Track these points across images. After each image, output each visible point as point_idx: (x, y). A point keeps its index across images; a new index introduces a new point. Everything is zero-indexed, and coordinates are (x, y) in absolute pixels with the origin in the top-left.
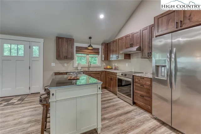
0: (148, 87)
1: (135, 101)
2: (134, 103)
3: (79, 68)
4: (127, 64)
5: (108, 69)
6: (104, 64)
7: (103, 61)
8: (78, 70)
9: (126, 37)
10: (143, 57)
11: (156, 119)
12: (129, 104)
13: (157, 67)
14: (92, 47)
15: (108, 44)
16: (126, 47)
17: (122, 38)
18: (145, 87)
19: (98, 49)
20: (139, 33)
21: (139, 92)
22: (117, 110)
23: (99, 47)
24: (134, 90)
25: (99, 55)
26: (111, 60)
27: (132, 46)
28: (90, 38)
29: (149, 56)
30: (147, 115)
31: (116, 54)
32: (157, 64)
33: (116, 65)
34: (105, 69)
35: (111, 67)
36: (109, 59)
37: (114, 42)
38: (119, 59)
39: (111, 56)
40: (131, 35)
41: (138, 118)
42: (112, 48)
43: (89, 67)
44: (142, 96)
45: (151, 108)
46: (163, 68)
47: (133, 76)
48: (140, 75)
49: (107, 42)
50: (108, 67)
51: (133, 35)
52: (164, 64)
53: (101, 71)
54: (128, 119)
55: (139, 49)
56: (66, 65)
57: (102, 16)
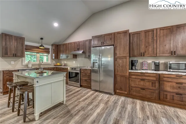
0: (89, 74)
1: (82, 84)
2: (81, 86)
3: (30, 66)
4: (74, 62)
5: (58, 66)
6: (54, 62)
7: (53, 59)
8: (28, 67)
9: (74, 43)
10: (85, 57)
11: (93, 90)
12: (77, 87)
13: (94, 63)
14: (44, 47)
15: (58, 45)
16: (75, 50)
17: (71, 43)
18: (87, 74)
19: (49, 49)
20: (83, 42)
21: (84, 78)
22: (71, 91)
23: (50, 47)
24: (81, 77)
25: (50, 55)
26: (61, 58)
27: (78, 50)
28: (42, 39)
29: (89, 57)
30: (89, 90)
31: (66, 54)
32: (94, 62)
33: (65, 62)
34: (55, 66)
35: (60, 64)
36: (59, 58)
37: (64, 45)
38: (68, 58)
39: (61, 55)
40: (78, 42)
41: (84, 92)
42: (62, 49)
43: (40, 65)
44: (86, 80)
45: (91, 86)
46: (96, 64)
47: (80, 69)
48: (84, 68)
49: (57, 44)
50: (58, 64)
51: (79, 42)
52: (96, 62)
53: (53, 68)
54: (79, 94)
55: (83, 52)
56: (13, 63)
57: (56, 25)
